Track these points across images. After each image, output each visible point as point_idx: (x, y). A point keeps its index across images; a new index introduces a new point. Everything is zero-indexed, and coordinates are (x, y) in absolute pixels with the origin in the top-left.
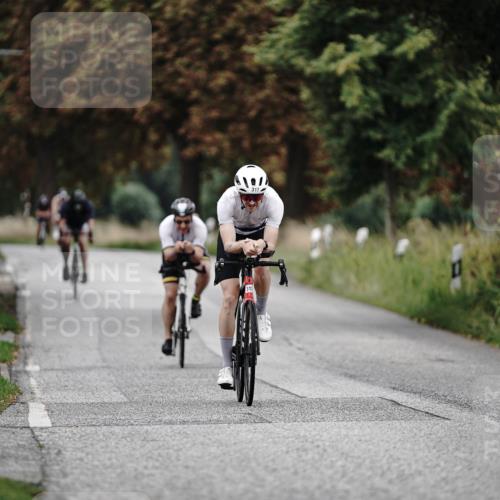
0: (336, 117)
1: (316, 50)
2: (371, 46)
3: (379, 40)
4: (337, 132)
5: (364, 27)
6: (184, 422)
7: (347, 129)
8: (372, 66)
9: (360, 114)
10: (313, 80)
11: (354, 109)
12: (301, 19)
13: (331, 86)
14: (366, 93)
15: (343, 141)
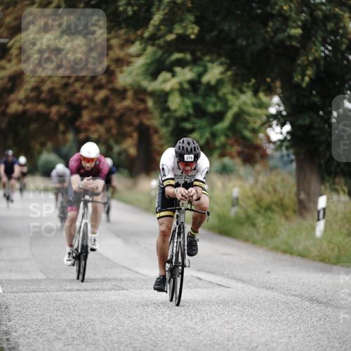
0: (166, 115)
1: (154, 76)
2: (186, 74)
3: (191, 70)
4: (166, 124)
5: (182, 63)
6: (78, 290)
7: (172, 122)
8: (186, 86)
9: (180, 113)
10: (152, 94)
11: (175, 111)
12: (146, 59)
13: (162, 97)
14: (183, 101)
15: (170, 129)
